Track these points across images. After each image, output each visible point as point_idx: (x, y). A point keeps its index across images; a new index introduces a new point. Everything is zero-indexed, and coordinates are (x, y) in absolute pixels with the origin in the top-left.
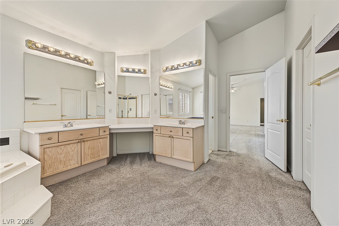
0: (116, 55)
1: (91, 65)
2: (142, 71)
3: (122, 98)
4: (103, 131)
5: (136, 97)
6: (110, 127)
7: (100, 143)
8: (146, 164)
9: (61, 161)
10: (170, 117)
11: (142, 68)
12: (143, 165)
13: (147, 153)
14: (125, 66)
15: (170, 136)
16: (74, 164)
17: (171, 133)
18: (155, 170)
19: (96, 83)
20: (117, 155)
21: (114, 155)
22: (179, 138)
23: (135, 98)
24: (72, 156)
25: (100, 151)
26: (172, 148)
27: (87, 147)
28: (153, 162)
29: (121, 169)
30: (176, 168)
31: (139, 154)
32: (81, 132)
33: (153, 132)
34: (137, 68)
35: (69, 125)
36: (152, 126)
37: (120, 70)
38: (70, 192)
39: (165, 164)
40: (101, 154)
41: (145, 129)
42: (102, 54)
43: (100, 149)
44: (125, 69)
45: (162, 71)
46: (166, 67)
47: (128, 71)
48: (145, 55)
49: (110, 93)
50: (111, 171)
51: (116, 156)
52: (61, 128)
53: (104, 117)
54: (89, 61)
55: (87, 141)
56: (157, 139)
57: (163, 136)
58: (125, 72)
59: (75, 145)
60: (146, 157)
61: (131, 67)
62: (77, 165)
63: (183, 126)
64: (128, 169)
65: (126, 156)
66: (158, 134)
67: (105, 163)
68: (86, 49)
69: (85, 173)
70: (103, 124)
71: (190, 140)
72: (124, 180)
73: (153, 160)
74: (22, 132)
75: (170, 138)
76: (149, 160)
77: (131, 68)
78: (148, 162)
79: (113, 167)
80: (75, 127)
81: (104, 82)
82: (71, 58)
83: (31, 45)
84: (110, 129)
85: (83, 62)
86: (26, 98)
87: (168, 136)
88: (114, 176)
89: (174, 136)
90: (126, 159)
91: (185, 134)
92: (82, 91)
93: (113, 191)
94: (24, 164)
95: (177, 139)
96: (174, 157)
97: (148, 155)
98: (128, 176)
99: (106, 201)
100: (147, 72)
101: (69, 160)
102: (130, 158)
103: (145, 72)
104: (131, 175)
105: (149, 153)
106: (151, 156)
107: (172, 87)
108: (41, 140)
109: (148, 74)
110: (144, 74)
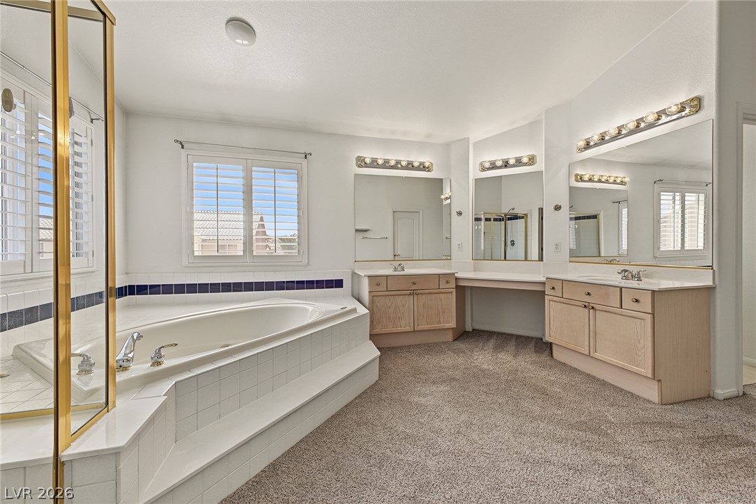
0: (471, 142)
1: (429, 171)
2: (525, 160)
3: (492, 220)
4: (445, 281)
5: (526, 215)
6: (456, 275)
7: (441, 300)
8: (528, 356)
9: (390, 317)
10: (615, 262)
11: (524, 154)
12: (520, 358)
13: (537, 338)
14: (488, 158)
15: (587, 304)
16: (405, 326)
17: (588, 299)
18: (544, 373)
19: (443, 197)
20: (473, 330)
21: (467, 330)
22: (611, 312)
23: (523, 218)
24: (403, 314)
25: (441, 313)
26: (594, 335)
27: (422, 304)
28: (544, 358)
29: (475, 353)
30: (604, 384)
31: (518, 337)
32: (414, 279)
33: (544, 291)
34: (511, 156)
35: (399, 269)
36: (543, 279)
37: (478, 167)
38: (400, 362)
39: (575, 369)
40: (442, 320)
41: (526, 284)
42: (447, 146)
43: (441, 311)
44: (487, 165)
45: (575, 149)
46: (585, 139)
47: (493, 166)
48: (531, 124)
49: (460, 214)
50: (458, 352)
51: (471, 330)
52: (390, 272)
53: (449, 258)
54: (427, 164)
55: (421, 294)
56: (552, 309)
57: (569, 302)
58: (489, 169)
59: (406, 297)
60: (532, 345)
61: (498, 157)
62: (408, 329)
63: (634, 283)
64: (489, 356)
65: (488, 335)
66: (555, 299)
67: (450, 337)
68: (422, 146)
69: (419, 345)
70: (449, 269)
71: (644, 320)
72: (476, 370)
73: (547, 353)
74: (354, 274)
75: (587, 310)
76: (536, 352)
77: (499, 160)
78: (534, 355)
79: (461, 345)
80: (408, 271)
81: (450, 194)
82: (403, 168)
83: (361, 162)
84: (457, 279)
85: (418, 169)
86: (357, 231)
87: (581, 304)
88: (460, 360)
89: (596, 307)
90: (488, 340)
91: (627, 303)
92: (421, 212)
93: (454, 379)
94: (354, 310)
95: (604, 313)
96: (597, 355)
97: (536, 343)
98: (485, 366)
99: (442, 388)
100: (538, 159)
101: (399, 318)
102: (496, 339)
103: (532, 160)
104: (491, 367)
105: (542, 339)
106: (544, 347)
107: (627, 180)
108: (370, 285)
109: (539, 166)
110: (530, 165)
